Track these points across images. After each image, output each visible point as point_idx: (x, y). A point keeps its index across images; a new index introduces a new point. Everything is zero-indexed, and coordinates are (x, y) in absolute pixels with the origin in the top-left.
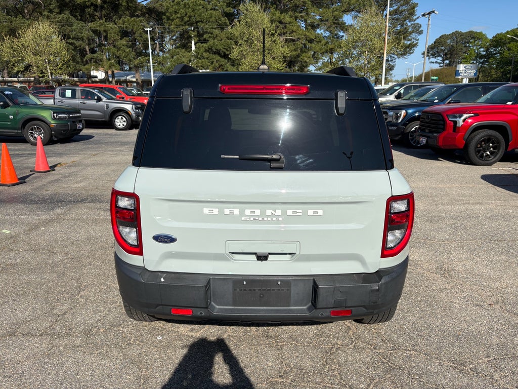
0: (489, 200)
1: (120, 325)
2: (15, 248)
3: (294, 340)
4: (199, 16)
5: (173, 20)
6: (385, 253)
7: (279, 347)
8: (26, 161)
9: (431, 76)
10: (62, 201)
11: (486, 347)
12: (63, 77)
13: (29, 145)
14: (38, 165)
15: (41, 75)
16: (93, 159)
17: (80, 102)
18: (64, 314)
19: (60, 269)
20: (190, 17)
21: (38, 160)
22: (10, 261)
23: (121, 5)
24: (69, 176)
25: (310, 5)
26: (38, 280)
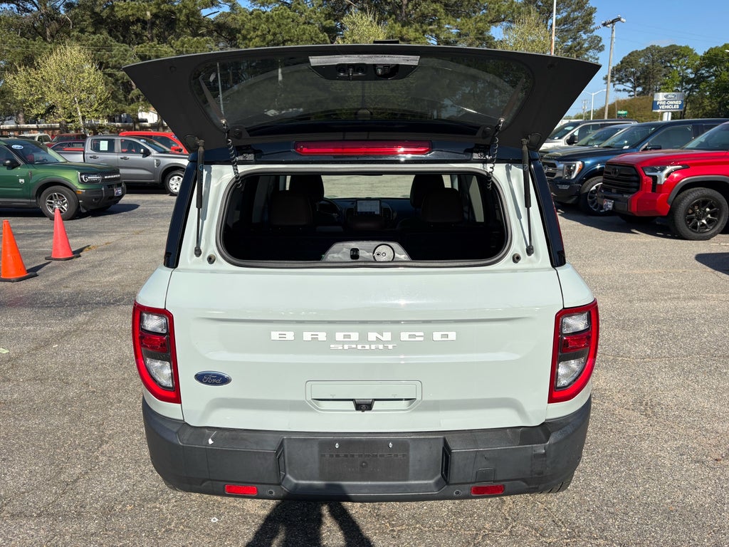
0: (708, 292)
1: (157, 499)
2: (13, 377)
3: (418, 522)
4: (287, 32)
5: (251, 40)
6: (555, 395)
7: (395, 533)
8: (41, 244)
9: (618, 110)
10: (85, 303)
11: (714, 531)
12: (100, 122)
13: (48, 219)
14: (57, 249)
15: (69, 120)
16: (136, 239)
17: (120, 157)
18: (75, 481)
19: (75, 409)
20: (275, 34)
21: (56, 243)
22: (5, 396)
23: (179, 19)
24: (99, 265)
25: (443, 14)
26: (41, 426)
